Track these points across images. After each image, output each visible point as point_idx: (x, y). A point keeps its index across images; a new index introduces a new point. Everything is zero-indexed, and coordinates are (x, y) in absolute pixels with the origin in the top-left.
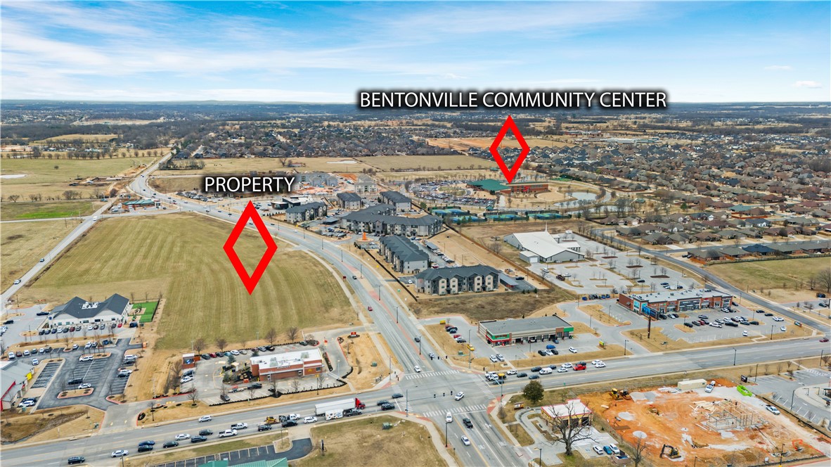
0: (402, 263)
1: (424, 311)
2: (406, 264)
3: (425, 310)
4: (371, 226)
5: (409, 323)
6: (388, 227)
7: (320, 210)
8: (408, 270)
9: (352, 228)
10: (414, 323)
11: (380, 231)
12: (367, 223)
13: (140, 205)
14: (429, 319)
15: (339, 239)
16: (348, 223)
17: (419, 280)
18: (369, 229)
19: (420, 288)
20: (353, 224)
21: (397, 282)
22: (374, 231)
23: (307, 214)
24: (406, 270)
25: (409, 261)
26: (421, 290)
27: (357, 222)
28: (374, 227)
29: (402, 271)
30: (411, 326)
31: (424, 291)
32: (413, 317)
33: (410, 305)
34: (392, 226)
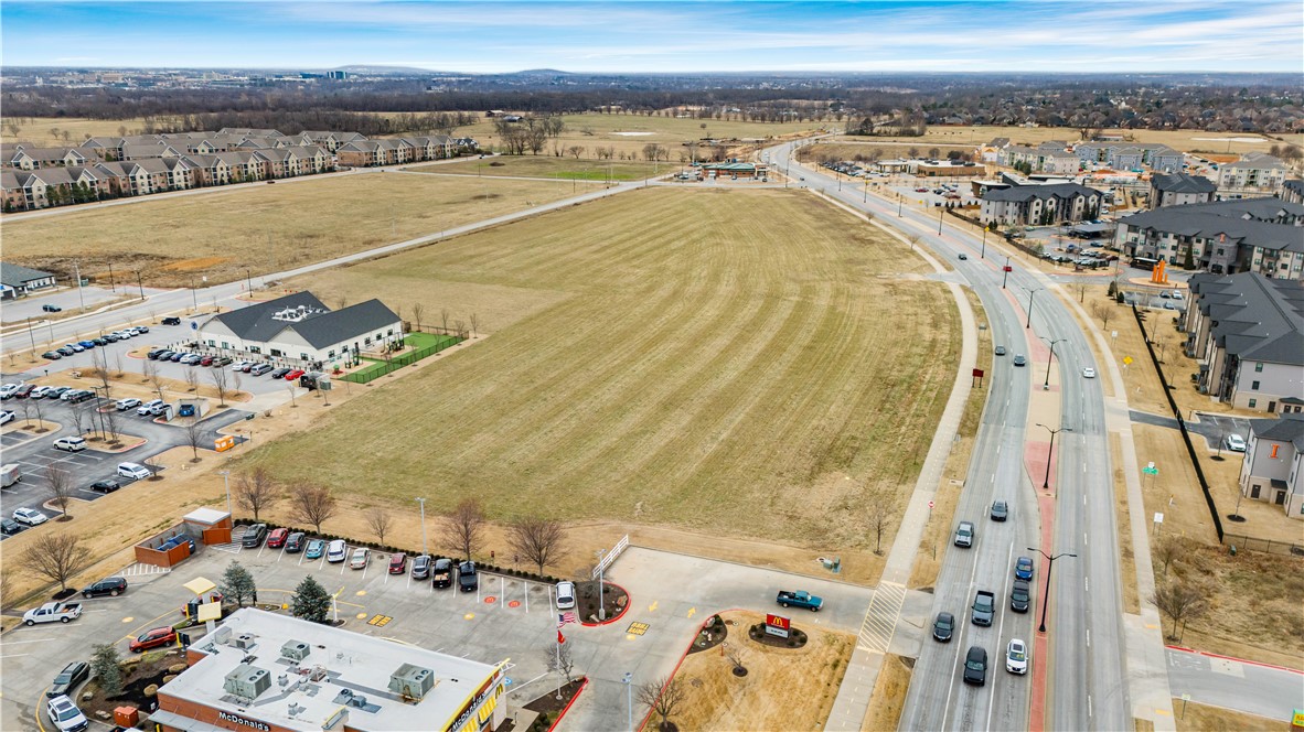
0: (1232, 364)
1: (1231, 605)
2: (1246, 371)
3: (1243, 602)
4: (1199, 248)
5: (1104, 650)
6: (1257, 256)
7: (1078, 204)
8: (1254, 394)
9: (1139, 248)
10: (1134, 665)
11: (1225, 265)
12: (1188, 240)
13: (730, 172)
14: (1236, 668)
15: (1077, 270)
16: (1132, 235)
17: (1267, 446)
18: (1189, 257)
19: (1263, 481)
20: (1142, 237)
21: (1177, 433)
22: (1205, 264)
23: (1035, 208)
24: (1242, 394)
25: (1264, 357)
26: (1269, 493)
27: (1155, 234)
28: (1208, 253)
29: (1226, 394)
30: (1105, 675)
31: (1280, 499)
32: (1147, 624)
33: (1168, 554)
34: (1271, 255)
